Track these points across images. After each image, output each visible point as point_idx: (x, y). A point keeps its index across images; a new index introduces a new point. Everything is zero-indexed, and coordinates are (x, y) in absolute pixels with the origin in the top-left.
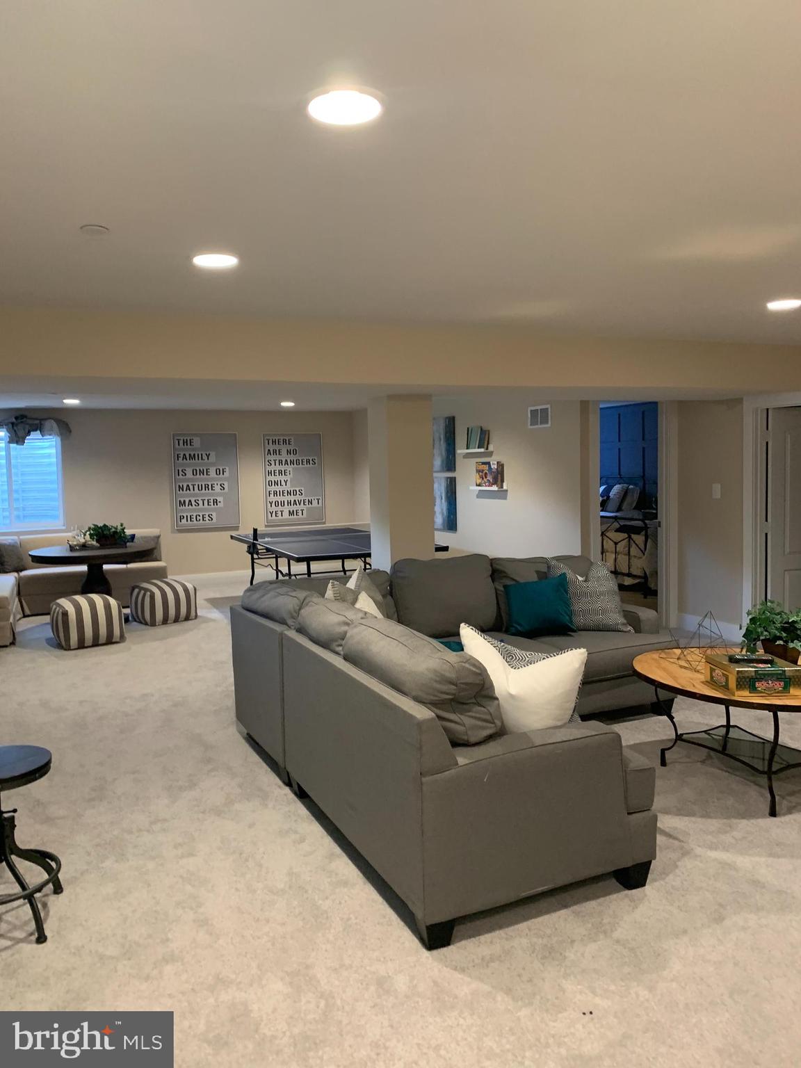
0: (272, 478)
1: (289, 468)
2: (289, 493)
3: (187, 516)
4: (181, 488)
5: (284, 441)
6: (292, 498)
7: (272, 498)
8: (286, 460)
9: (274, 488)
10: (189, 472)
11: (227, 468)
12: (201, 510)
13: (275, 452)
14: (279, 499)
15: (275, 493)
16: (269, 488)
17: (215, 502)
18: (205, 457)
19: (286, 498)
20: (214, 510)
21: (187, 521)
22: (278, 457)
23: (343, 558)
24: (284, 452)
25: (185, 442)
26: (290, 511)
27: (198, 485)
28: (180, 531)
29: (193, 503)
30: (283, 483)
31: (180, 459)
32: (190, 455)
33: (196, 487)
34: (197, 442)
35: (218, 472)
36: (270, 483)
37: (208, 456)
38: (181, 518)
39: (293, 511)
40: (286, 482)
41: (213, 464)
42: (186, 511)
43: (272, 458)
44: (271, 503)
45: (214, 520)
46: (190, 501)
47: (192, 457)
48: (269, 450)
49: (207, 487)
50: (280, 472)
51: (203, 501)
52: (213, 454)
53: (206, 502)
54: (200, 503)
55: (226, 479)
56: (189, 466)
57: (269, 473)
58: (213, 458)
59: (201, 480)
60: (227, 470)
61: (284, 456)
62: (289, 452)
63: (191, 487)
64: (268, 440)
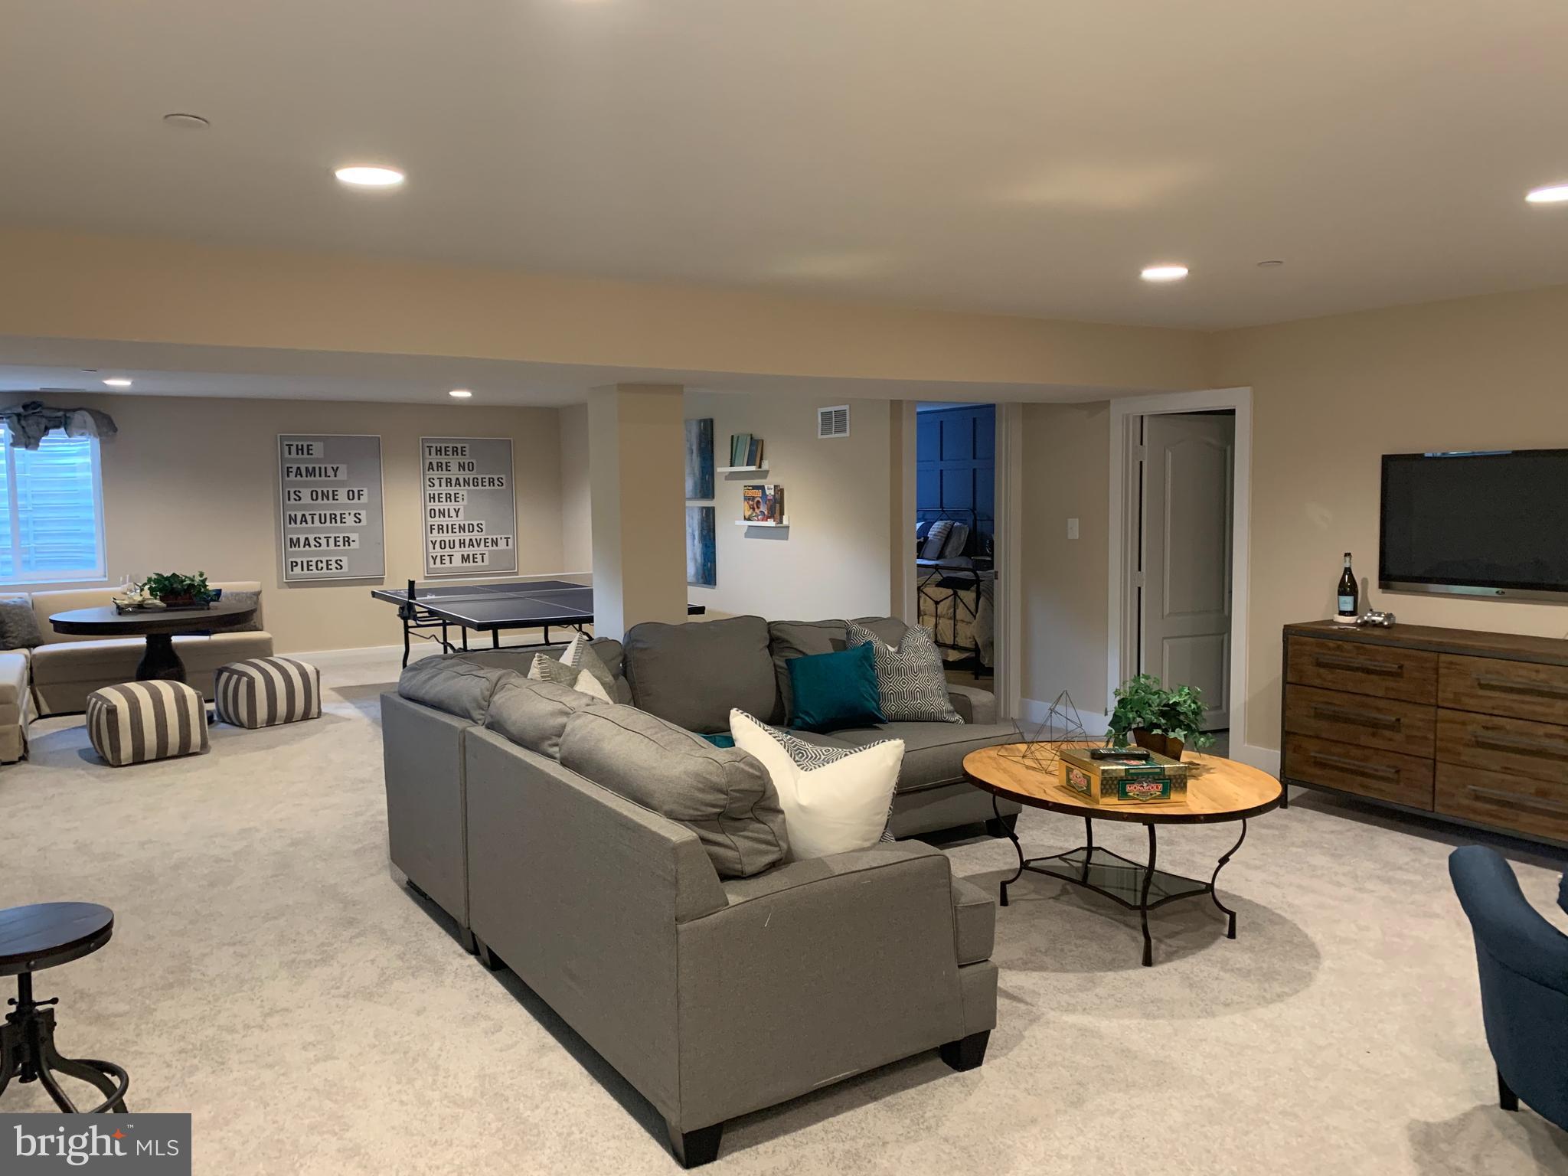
0: (437, 506)
1: (462, 491)
2: (462, 528)
3: (302, 562)
4: (293, 519)
5: (455, 450)
6: (466, 536)
7: (436, 536)
8: (457, 479)
9: (438, 521)
10: (305, 494)
11: (365, 490)
12: (325, 553)
13: (440, 466)
14: (447, 537)
15: (440, 528)
16: (431, 521)
17: (347, 541)
18: (330, 472)
19: (457, 537)
20: (344, 553)
21: (302, 570)
22: (444, 474)
23: (546, 624)
24: (454, 467)
25: (300, 450)
26: (463, 555)
27: (320, 515)
28: (292, 585)
29: (312, 542)
30: (453, 513)
31: (292, 475)
32: (307, 468)
33: (316, 518)
34: (318, 449)
35: (350, 495)
36: (432, 513)
37: (335, 471)
38: (294, 564)
39: (468, 555)
40: (457, 512)
41: (342, 484)
42: (301, 554)
43: (435, 474)
44: (434, 544)
45: (345, 569)
46: (307, 539)
47: (311, 472)
48: (431, 463)
49: (333, 517)
50: (448, 497)
51: (328, 538)
52: (343, 468)
53: (331, 541)
54: (323, 541)
55: (364, 506)
56: (306, 485)
57: (432, 498)
58: (342, 475)
59: (325, 507)
60: (365, 492)
61: (454, 473)
62: (461, 467)
63: (309, 518)
64: (430, 447)
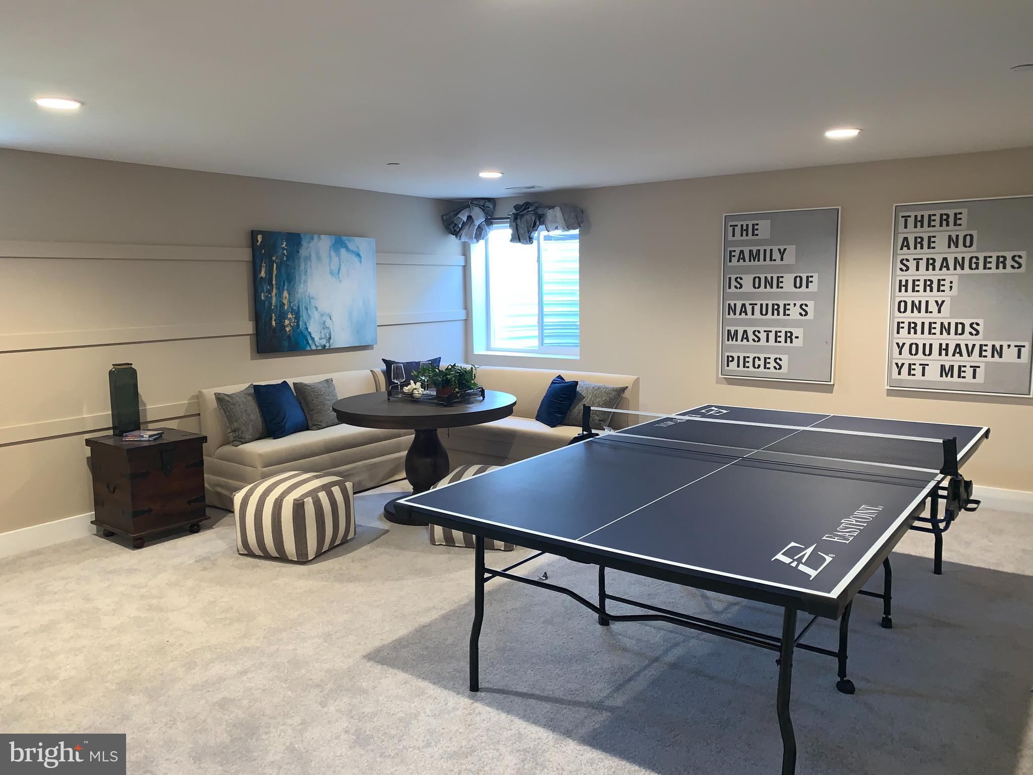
0: (909, 297)
1: (951, 276)
2: (945, 328)
3: (739, 357)
4: (732, 309)
5: (944, 219)
6: (952, 340)
7: (905, 337)
8: (945, 259)
9: (909, 317)
10: (747, 281)
11: (816, 275)
12: (762, 349)
13: (919, 242)
14: (920, 339)
15: (912, 327)
16: (899, 317)
17: (789, 336)
18: (776, 255)
19: (937, 340)
20: (785, 351)
21: (738, 366)
22: (925, 253)
24: (941, 242)
25: (744, 230)
26: (943, 367)
27: (761, 305)
28: (730, 382)
29: (751, 337)
30: (933, 307)
31: (734, 260)
32: (751, 251)
33: (757, 308)
34: (764, 228)
35: (798, 283)
36: (902, 307)
37: (782, 253)
38: (730, 359)
39: (952, 367)
40: (940, 305)
41: (789, 269)
42: (738, 349)
43: (911, 254)
44: (901, 348)
45: (785, 369)
46: (745, 332)
47: (755, 256)
48: (906, 239)
49: (776, 309)
50: (928, 285)
51: (768, 332)
52: (791, 250)
53: (772, 336)
54: (763, 336)
55: (812, 296)
56: (748, 271)
57: (903, 286)
58: (790, 258)
59: (766, 293)
60: (815, 279)
61: (941, 250)
62: (952, 242)
63: (749, 309)
64: (906, 218)
